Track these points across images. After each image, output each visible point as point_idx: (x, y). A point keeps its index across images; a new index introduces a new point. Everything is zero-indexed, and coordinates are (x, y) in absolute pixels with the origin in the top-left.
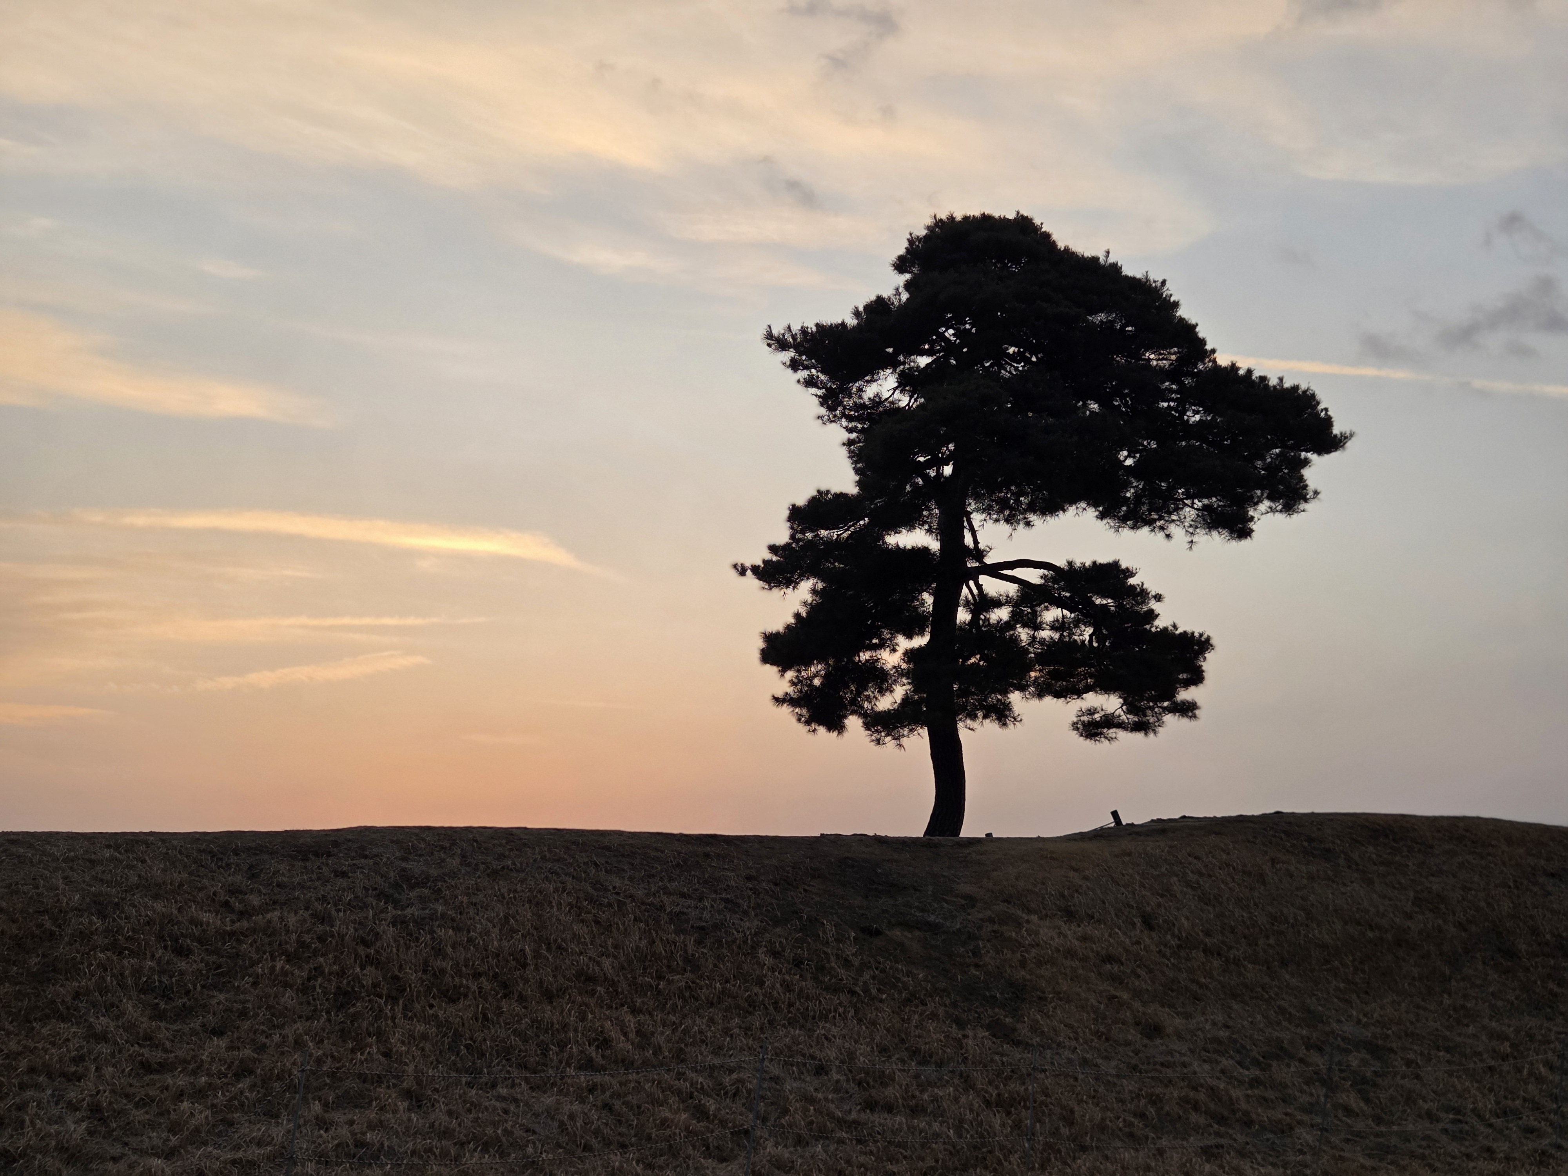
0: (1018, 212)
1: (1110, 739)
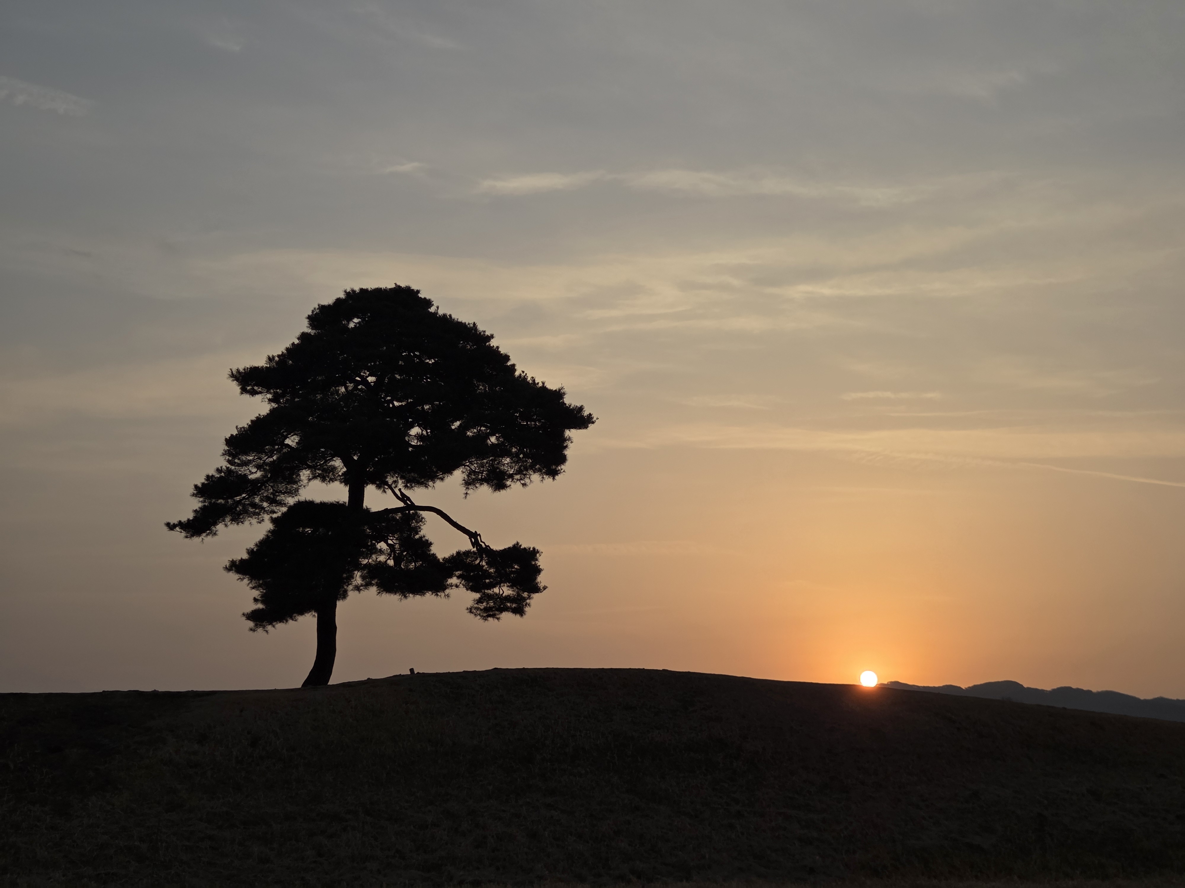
0: (395, 284)
1: (498, 619)
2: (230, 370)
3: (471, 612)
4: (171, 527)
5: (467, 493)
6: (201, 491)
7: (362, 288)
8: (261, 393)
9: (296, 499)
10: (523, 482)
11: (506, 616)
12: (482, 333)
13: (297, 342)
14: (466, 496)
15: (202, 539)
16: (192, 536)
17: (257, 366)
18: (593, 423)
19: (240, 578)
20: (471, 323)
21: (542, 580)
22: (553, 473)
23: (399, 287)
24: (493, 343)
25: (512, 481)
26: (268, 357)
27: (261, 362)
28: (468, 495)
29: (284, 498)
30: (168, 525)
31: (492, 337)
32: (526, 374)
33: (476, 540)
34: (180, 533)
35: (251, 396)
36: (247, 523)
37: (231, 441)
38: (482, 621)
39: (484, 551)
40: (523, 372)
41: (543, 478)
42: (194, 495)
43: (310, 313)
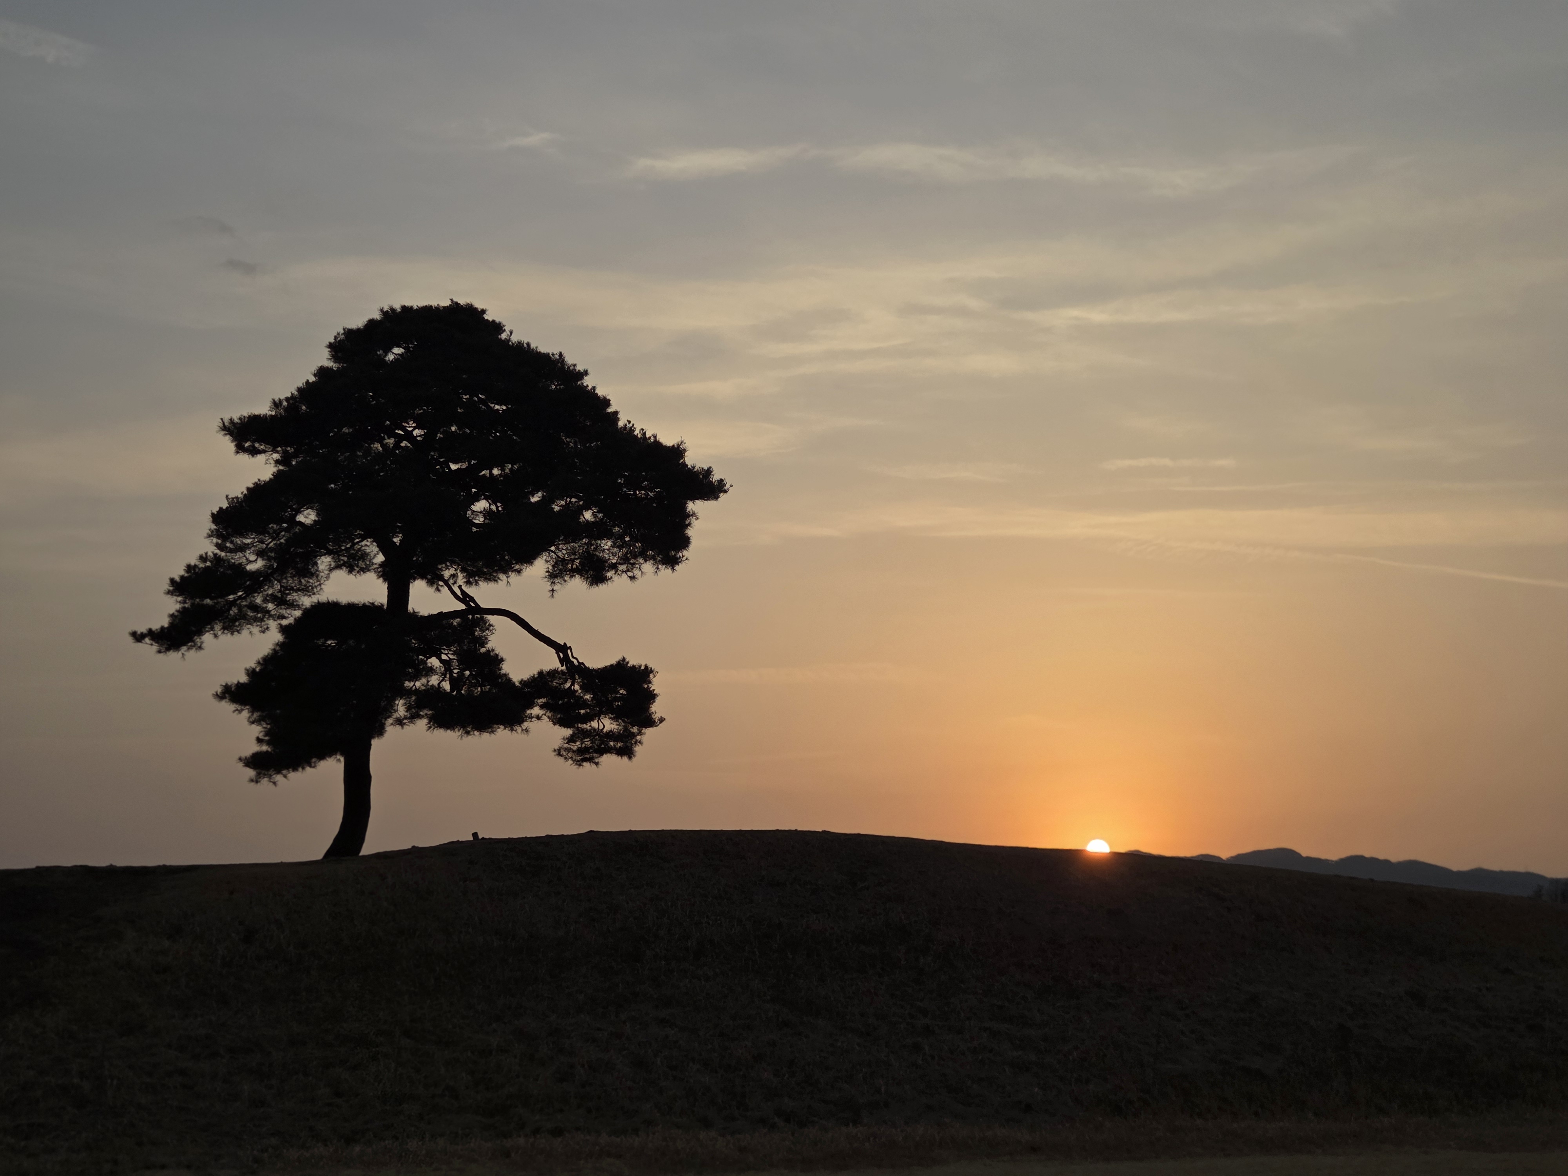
0: (452, 300)
1: (597, 764)
2: (220, 421)
3: (559, 754)
4: (138, 637)
5: (553, 590)
6: (178, 587)
7: (405, 306)
8: (264, 452)
9: (315, 599)
10: (630, 574)
11: (609, 760)
12: (572, 368)
13: (312, 379)
14: (552, 595)
15: (183, 654)
16: (168, 649)
17: (257, 413)
18: (725, 492)
19: (237, 710)
20: (556, 354)
21: (657, 709)
22: (672, 562)
23: (457, 304)
24: (588, 382)
25: (615, 574)
26: (272, 401)
27: (264, 409)
28: (555, 592)
29: (297, 598)
30: (134, 634)
31: (586, 373)
32: (633, 425)
33: (566, 655)
34: (150, 646)
35: (250, 456)
36: (245, 632)
37: (219, 517)
38: (575, 767)
39: (577, 670)
40: (629, 422)
41: (658, 568)
42: (169, 592)
43: (332, 340)
